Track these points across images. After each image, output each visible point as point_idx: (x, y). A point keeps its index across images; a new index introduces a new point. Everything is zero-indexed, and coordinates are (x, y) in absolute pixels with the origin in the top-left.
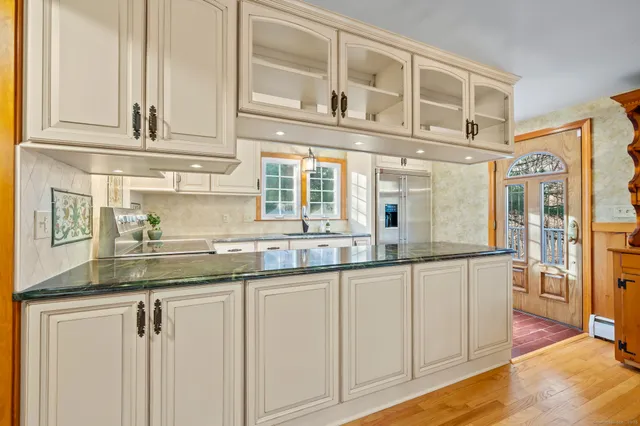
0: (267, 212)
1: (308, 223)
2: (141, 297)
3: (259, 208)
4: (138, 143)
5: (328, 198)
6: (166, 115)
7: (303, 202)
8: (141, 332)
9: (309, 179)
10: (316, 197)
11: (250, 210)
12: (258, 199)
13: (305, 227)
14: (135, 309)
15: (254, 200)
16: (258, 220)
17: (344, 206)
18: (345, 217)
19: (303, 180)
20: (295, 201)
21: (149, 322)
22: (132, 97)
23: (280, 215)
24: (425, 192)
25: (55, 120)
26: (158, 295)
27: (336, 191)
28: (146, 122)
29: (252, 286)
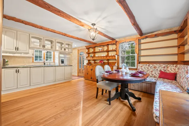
0: (35, 60)
1: (45, 63)
2: (16, 69)
3: (33, 59)
4: (16, 51)
5: (50, 58)
6: (19, 48)
7: (44, 58)
8: (16, 73)
9: (45, 53)
10: (47, 57)
11: (31, 60)
12: (33, 58)
13: (45, 64)
14: (15, 70)
15: (32, 58)
16: (33, 62)
17: (54, 59)
18: (54, 62)
19: (44, 54)
20: (42, 58)
21: (17, 71)
22: (15, 46)
23: (38, 61)
24: (69, 57)
25: (5, 48)
26: (18, 69)
27: (52, 56)
28: (17, 49)
29: (31, 68)
